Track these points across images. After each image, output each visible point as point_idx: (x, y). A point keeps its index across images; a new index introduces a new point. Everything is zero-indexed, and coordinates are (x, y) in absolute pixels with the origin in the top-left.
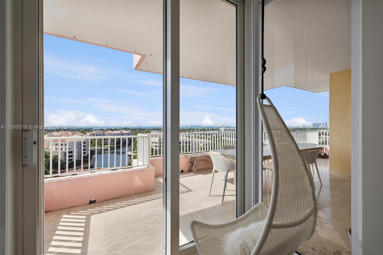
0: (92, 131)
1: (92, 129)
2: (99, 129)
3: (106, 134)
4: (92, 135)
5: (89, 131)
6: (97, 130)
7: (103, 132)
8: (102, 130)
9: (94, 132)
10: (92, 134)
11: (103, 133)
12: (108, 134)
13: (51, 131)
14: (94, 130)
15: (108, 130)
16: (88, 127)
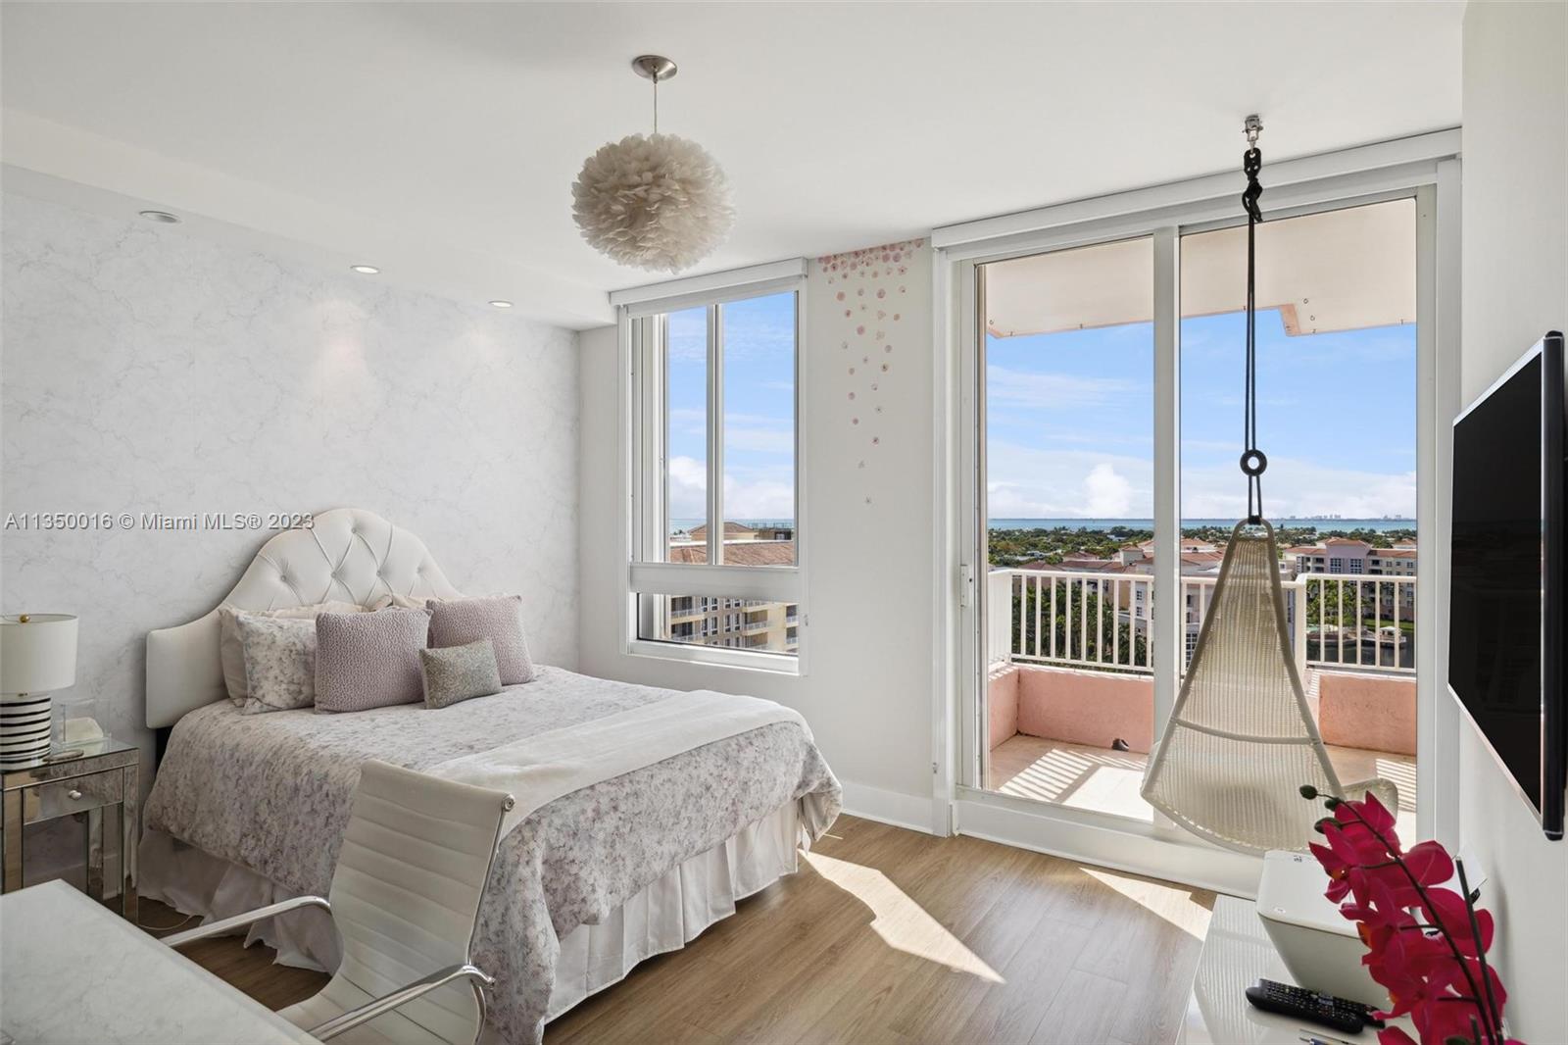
0: (1312, 542)
1: (1313, 530)
2: (1349, 531)
3: (1391, 559)
4: (1310, 564)
5: (1296, 542)
6: (1340, 535)
7: (1371, 547)
8: (1370, 537)
9: (1321, 545)
10: (1308, 559)
11: (1371, 553)
12: (1399, 564)
13: (1140, 536)
14: (1322, 537)
15: (1400, 540)
16: (1293, 519)
